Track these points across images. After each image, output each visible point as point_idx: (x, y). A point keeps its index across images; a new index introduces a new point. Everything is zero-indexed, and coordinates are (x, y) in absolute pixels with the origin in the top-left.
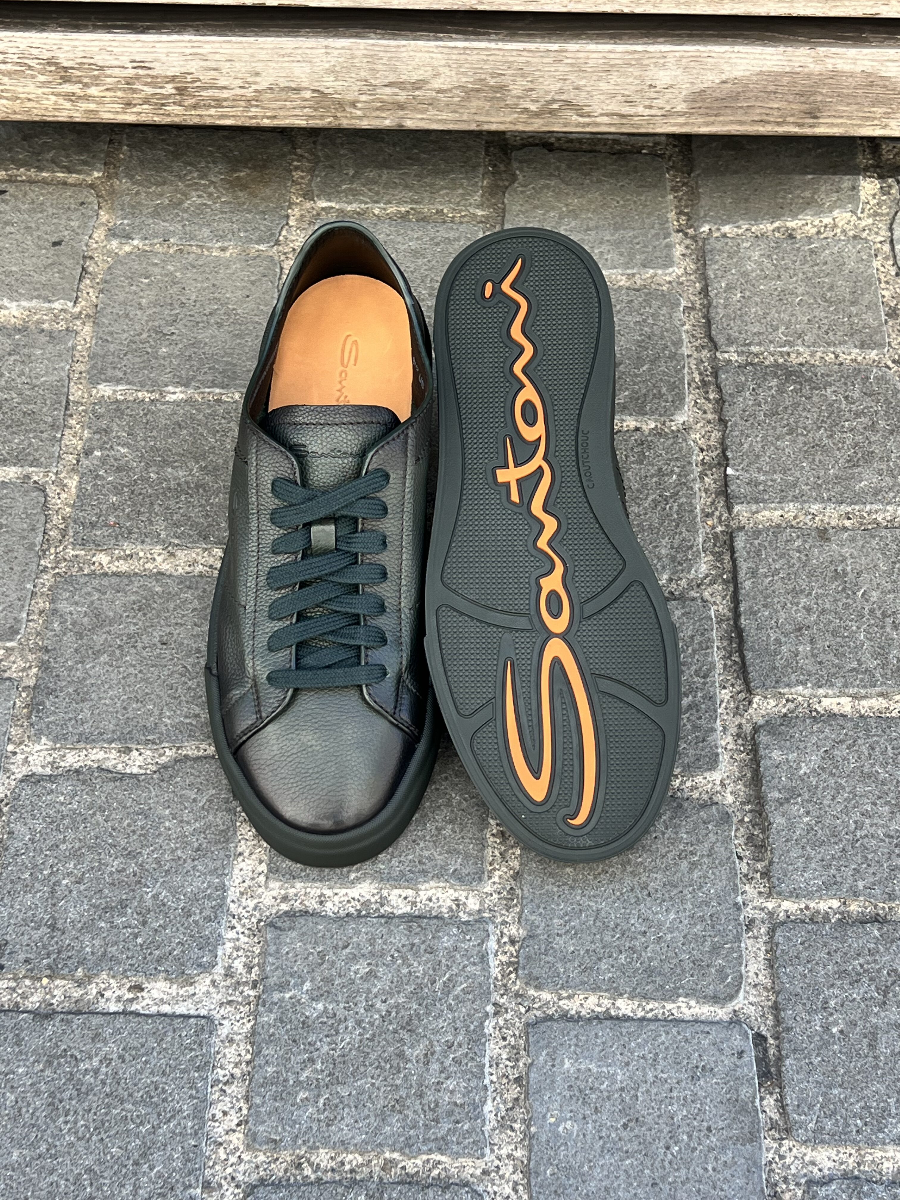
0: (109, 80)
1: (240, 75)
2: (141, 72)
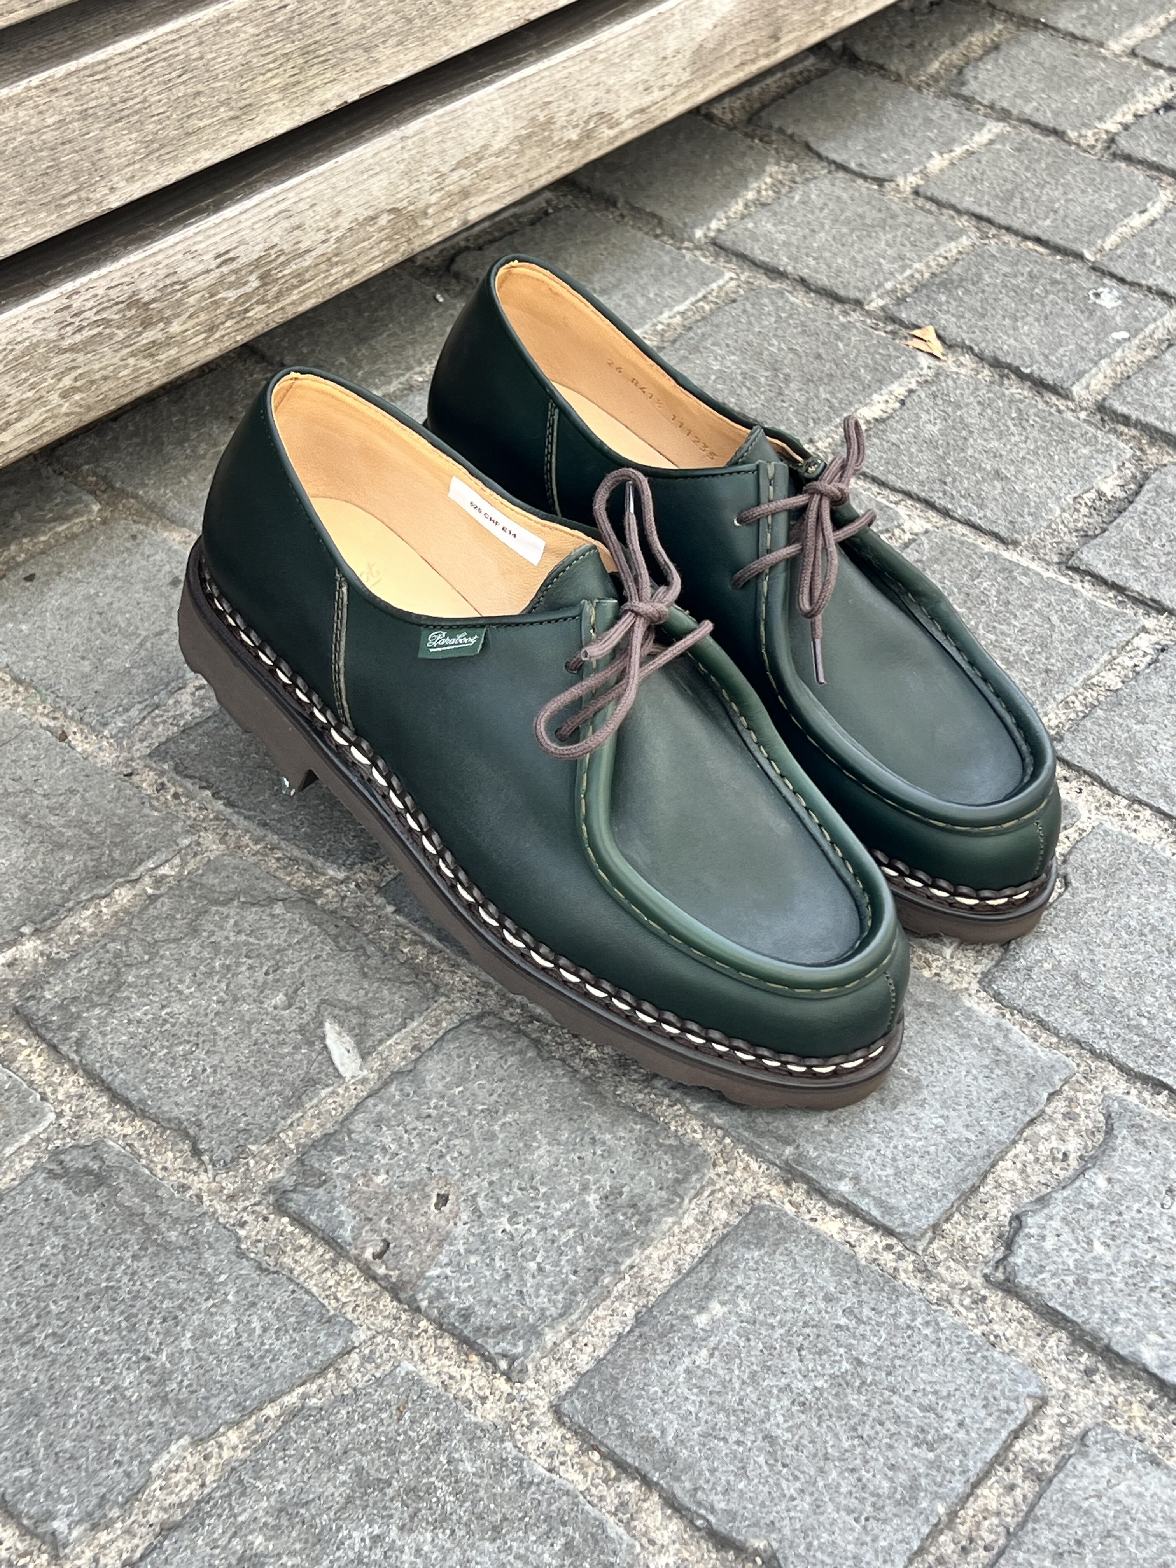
0: (192, 300)
1: (322, 224)
2: (225, 269)
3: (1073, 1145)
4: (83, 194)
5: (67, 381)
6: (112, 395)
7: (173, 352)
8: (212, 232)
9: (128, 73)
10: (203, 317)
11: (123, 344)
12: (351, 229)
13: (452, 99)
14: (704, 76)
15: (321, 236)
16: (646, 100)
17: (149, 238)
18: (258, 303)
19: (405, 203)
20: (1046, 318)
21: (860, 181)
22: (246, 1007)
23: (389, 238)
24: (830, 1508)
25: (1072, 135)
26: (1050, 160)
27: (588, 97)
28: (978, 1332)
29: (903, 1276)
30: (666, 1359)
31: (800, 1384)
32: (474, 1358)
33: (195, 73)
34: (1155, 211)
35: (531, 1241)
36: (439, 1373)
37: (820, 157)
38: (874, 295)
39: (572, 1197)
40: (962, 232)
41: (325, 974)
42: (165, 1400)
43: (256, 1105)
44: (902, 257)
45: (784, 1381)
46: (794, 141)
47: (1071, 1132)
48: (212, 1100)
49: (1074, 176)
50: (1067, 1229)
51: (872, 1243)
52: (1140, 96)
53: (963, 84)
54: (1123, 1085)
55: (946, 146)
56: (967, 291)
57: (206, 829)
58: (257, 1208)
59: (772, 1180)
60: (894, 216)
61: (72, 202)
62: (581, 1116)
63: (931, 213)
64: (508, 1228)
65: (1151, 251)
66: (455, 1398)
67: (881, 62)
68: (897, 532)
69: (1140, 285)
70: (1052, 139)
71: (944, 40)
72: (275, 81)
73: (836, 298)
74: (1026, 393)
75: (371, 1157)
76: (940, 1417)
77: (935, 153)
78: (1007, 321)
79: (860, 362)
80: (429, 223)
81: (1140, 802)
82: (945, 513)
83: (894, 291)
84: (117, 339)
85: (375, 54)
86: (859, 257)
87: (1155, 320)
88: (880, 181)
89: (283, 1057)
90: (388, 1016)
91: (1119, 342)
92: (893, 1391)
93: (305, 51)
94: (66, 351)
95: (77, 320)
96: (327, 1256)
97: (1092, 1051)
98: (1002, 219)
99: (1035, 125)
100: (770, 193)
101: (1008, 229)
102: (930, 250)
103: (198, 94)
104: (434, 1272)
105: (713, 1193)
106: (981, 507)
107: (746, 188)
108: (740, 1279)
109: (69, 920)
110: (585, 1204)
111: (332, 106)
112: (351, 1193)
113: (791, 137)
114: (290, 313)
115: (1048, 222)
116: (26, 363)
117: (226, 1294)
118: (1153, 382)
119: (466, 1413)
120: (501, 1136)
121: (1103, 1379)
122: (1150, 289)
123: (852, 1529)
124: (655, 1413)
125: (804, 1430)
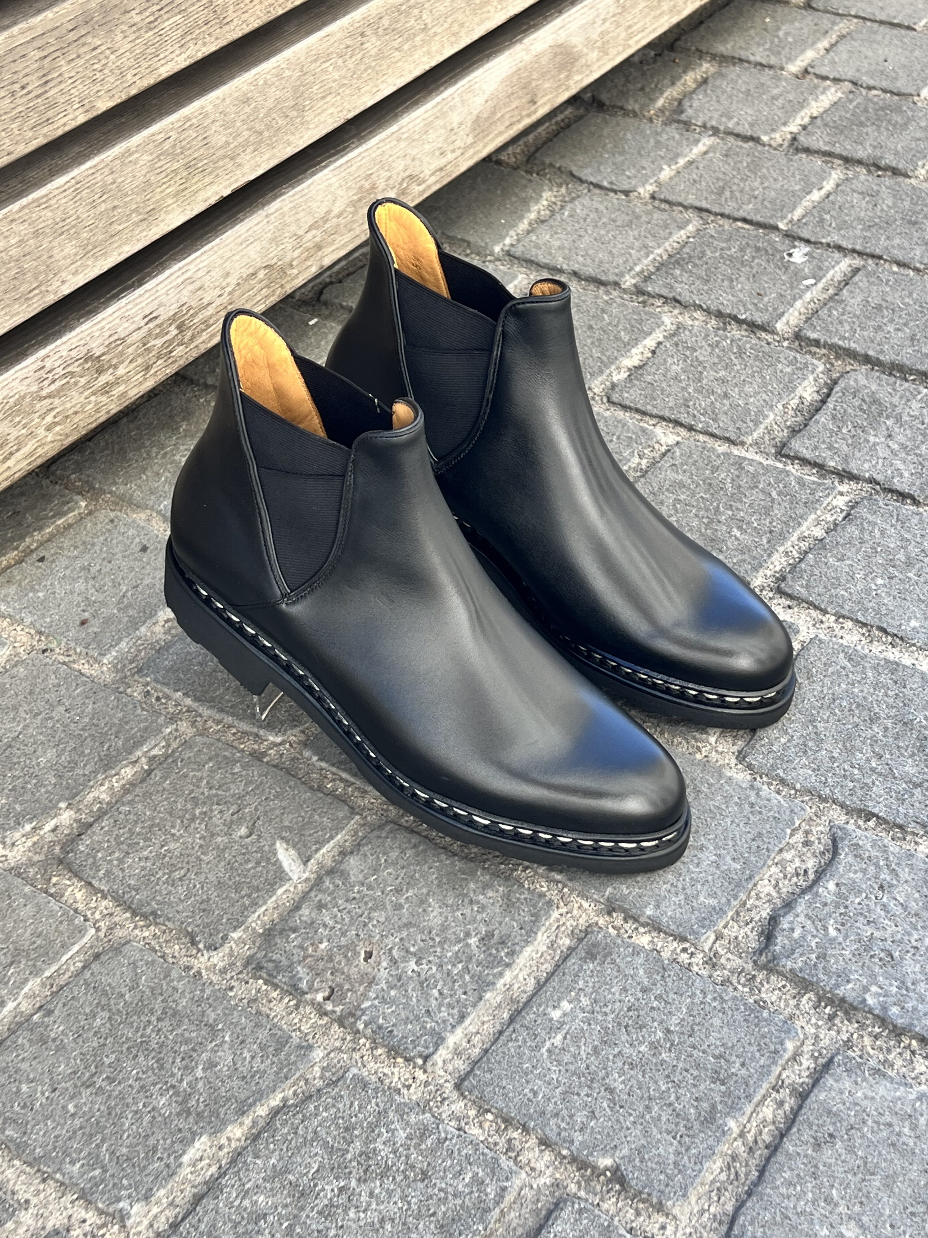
3: (811, 864)
4: (43, 288)
5: (49, 419)
6: (82, 424)
7: (122, 388)
8: (138, 301)
9: (64, 201)
10: (140, 361)
11: (86, 387)
12: (238, 284)
13: (300, 182)
14: (484, 138)
15: (217, 292)
16: (443, 161)
17: (94, 312)
18: (178, 345)
19: (275, 260)
20: (754, 276)
21: (612, 194)
22: (219, 839)
23: (268, 286)
24: (655, 1131)
25: (765, 138)
26: (749, 160)
27: (399, 165)
28: (751, 1001)
29: (695, 969)
30: (533, 1044)
31: (627, 1051)
32: (400, 1060)
33: (111, 194)
34: (829, 186)
35: (433, 976)
36: (376, 1073)
37: (581, 181)
38: (627, 277)
39: (459, 942)
40: (688, 222)
41: (273, 810)
42: (189, 1113)
43: (233, 906)
44: (645, 247)
45: (617, 1050)
46: (562, 172)
47: (809, 855)
48: (203, 906)
49: (768, 169)
50: (809, 922)
51: (672, 948)
52: (813, 103)
53: (682, 112)
54: (844, 818)
55: (674, 159)
56: (695, 265)
57: (181, 720)
58: (240, 976)
59: (599, 913)
60: (638, 217)
61: (36, 295)
62: (461, 886)
63: (664, 210)
64: (416, 968)
65: (827, 217)
66: (389, 1088)
67: (620, 104)
68: (657, 446)
69: (822, 243)
70: (751, 144)
71: (666, 82)
72: (169, 191)
73: (600, 283)
74: (743, 333)
75: (316, 931)
76: (727, 1061)
77: (665, 167)
78: (726, 283)
79: (621, 327)
80: (295, 271)
81: (844, 617)
82: (691, 428)
83: (642, 271)
84: (80, 384)
85: (238, 160)
86: (614, 251)
87: (833, 267)
88: (626, 193)
89: (249, 870)
90: (320, 833)
91: (808, 287)
92: (694, 1047)
93: (187, 166)
94: (45, 398)
95: (50, 375)
96: (292, 1003)
97: (820, 797)
98: (716, 209)
99: (738, 136)
100: (547, 212)
101: (722, 215)
102: (666, 239)
103: (115, 207)
104: (366, 1004)
105: (558, 927)
106: (715, 420)
107: (529, 211)
108: (581, 984)
109: (91, 795)
110: (468, 945)
111: (213, 201)
112: (305, 958)
113: (559, 169)
114: (203, 349)
115: (751, 206)
116: (19, 410)
117: (223, 1037)
118: (835, 313)
119: (397, 1097)
120: (406, 906)
121: (842, 1022)
122: (828, 245)
123: (672, 1144)
124: (528, 1082)
125: (634, 1082)
